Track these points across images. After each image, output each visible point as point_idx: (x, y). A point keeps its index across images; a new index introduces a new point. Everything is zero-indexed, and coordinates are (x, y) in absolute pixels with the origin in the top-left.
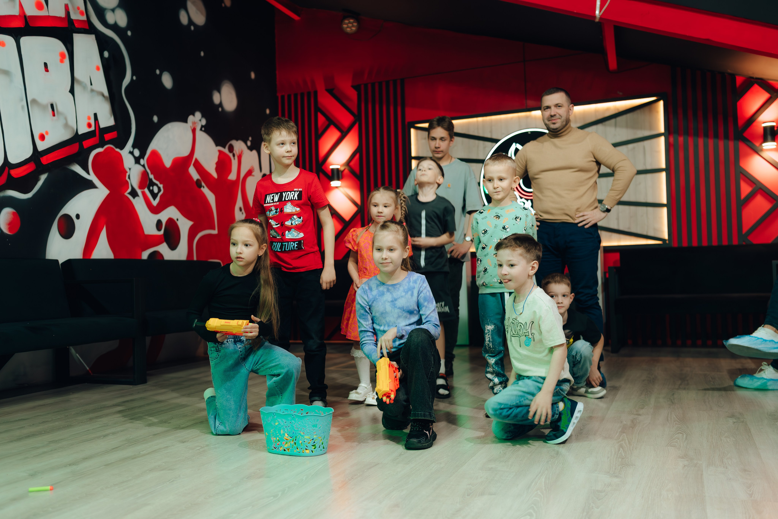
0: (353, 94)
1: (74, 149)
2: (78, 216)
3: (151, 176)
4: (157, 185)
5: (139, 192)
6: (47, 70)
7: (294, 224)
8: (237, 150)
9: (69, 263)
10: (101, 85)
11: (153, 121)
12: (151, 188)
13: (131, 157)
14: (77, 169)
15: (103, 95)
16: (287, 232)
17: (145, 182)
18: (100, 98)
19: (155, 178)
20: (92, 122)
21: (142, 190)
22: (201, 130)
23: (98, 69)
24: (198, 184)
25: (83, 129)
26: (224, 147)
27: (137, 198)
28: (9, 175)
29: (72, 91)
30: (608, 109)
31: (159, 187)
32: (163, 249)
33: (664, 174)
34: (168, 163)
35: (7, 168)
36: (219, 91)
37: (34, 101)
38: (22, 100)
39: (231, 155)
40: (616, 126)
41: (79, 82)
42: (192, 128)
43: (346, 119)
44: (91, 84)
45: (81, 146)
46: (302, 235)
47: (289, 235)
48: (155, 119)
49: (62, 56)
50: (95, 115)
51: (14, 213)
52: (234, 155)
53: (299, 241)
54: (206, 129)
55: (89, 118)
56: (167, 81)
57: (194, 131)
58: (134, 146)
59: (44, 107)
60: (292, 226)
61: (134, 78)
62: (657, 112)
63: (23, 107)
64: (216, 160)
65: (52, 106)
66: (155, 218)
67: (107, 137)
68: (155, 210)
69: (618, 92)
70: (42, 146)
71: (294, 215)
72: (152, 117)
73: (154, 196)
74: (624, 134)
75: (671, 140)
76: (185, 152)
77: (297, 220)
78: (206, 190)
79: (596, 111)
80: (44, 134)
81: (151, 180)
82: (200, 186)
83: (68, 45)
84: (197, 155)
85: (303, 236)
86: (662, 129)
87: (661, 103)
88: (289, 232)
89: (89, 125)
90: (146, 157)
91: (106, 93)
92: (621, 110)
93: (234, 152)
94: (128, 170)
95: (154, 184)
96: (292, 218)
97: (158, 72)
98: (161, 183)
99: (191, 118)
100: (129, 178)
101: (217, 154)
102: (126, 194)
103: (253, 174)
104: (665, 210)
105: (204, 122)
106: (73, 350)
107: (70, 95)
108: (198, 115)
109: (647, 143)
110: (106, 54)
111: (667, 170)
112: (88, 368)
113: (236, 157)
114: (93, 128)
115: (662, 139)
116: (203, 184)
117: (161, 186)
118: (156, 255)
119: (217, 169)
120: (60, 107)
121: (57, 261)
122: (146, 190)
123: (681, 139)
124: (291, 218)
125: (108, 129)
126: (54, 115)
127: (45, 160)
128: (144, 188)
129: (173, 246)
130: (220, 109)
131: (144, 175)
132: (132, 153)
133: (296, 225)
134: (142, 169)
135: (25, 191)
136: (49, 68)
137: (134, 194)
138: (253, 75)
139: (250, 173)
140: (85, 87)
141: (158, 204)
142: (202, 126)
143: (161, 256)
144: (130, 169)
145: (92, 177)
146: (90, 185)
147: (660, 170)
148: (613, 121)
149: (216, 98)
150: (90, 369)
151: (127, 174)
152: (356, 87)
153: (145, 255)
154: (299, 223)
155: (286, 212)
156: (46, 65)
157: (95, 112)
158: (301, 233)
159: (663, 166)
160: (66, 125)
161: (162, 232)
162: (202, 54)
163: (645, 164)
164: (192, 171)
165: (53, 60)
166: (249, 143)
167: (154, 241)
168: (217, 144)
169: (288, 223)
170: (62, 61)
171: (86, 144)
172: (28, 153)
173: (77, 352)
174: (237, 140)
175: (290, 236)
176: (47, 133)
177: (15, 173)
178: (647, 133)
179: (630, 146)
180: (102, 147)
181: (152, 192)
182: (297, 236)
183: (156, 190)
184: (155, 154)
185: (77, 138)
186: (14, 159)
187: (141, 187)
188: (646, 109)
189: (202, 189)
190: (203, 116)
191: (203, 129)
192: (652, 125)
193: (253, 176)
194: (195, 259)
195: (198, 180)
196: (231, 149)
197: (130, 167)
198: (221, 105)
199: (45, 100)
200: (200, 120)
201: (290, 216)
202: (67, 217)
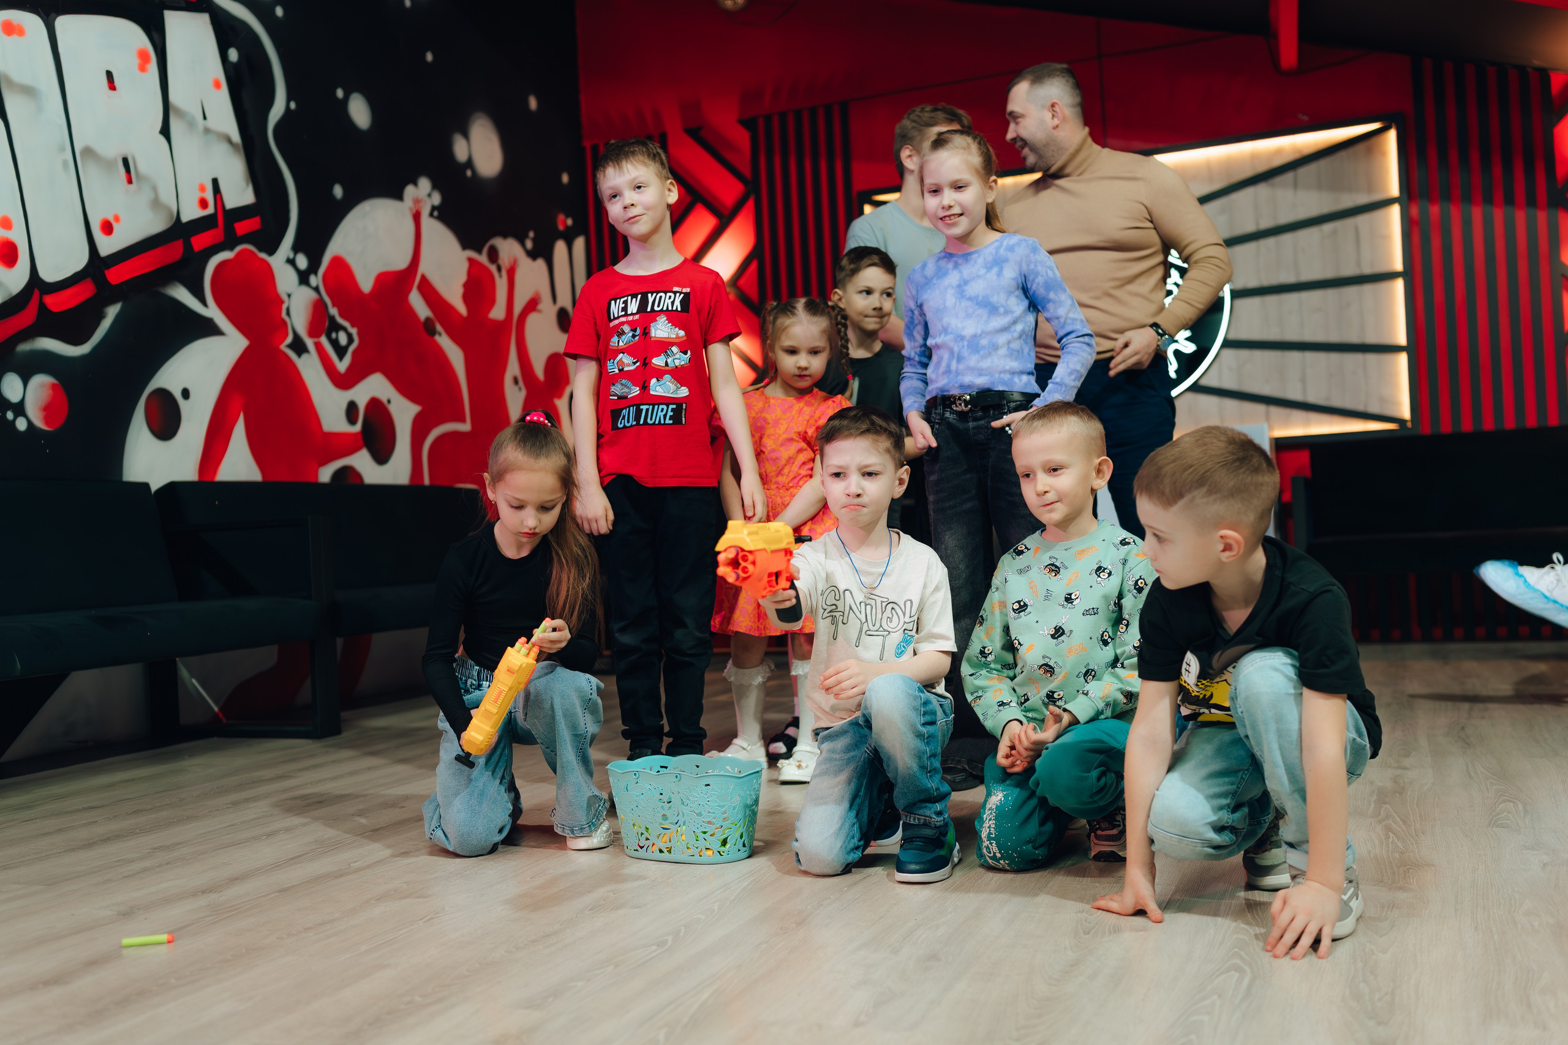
0: (741, 138)
1: (174, 252)
2: (186, 394)
3: (333, 311)
4: (345, 329)
5: (310, 343)
6: (112, 86)
7: (671, 365)
8: (505, 259)
9: (172, 488)
10: (224, 118)
11: (333, 197)
12: (334, 335)
13: (290, 269)
14: (182, 294)
15: (229, 141)
16: (654, 381)
17: (321, 323)
18: (224, 147)
19: (342, 315)
20: (209, 196)
21: (316, 340)
22: (431, 215)
23: (217, 85)
24: (429, 328)
25: (191, 212)
28: (42, 306)
29: (165, 131)
30: (1279, 152)
31: (349, 334)
32: (362, 462)
33: (1399, 285)
34: (366, 284)
35: (37, 292)
36: (466, 135)
37: (88, 151)
38: (63, 149)
39: (493, 268)
40: (1295, 185)
41: (181, 114)
42: (414, 211)
43: (728, 189)
44: (205, 118)
45: (188, 246)
46: (684, 391)
47: (658, 388)
48: (338, 191)
49: (143, 56)
50: (215, 182)
51: (54, 386)
52: (499, 269)
53: (678, 403)
54: (442, 214)
55: (202, 189)
56: (360, 112)
57: (417, 217)
58: (296, 248)
59: (106, 164)
60: (666, 368)
61: (293, 105)
62: (1384, 154)
63: (65, 164)
64: (463, 278)
65: (125, 161)
66: (343, 397)
67: (241, 227)
68: (343, 381)
69: (1300, 116)
70: (107, 246)
71: (673, 344)
72: (331, 188)
73: (341, 352)
74: (1312, 203)
75: (1414, 211)
76: (401, 262)
77: (677, 356)
79: (1254, 157)
80: (111, 219)
81: (332, 319)
82: (433, 332)
83: (156, 36)
85: (687, 393)
86: (1394, 189)
87: (1392, 136)
88: (658, 381)
89: (203, 204)
90: (322, 270)
91: (236, 137)
92: (1307, 151)
93: (500, 262)
94: (285, 297)
95: (340, 328)
96: (668, 352)
97: (340, 93)
98: (353, 326)
99: (410, 191)
100: (288, 314)
101: (465, 266)
102: (283, 347)
103: (539, 307)
104: (1403, 359)
105: (436, 199)
106: (184, 673)
107: (162, 140)
108: (425, 184)
109: (1362, 220)
110: (233, 55)
111: (1408, 274)
112: (216, 709)
113: (504, 274)
114: (211, 210)
115: (1395, 211)
116: (439, 328)
117: (354, 331)
118: (348, 475)
119: (466, 297)
120: (142, 165)
121: (146, 486)
122: (324, 340)
123: (1435, 210)
124: (665, 352)
125: (242, 212)
126: (130, 181)
127: (115, 276)
128: (319, 336)
129: (382, 456)
130: (469, 173)
131: (319, 308)
132: (291, 262)
133: (676, 367)
134: (313, 295)
135: (76, 342)
136: (117, 83)
137: (299, 347)
138: (533, 103)
139: (532, 305)
140: (191, 124)
141: (350, 369)
142: (434, 208)
144: (289, 296)
145: (212, 312)
146: (209, 329)
147: (1392, 276)
148: (1289, 176)
149: (460, 150)
150: (221, 709)
151: (284, 307)
152: (748, 123)
153: (325, 474)
154: (682, 363)
155: (655, 337)
156: (109, 74)
157: (214, 176)
158: (683, 387)
159: (1398, 265)
160: (156, 203)
161: (358, 427)
162: (429, 57)
163: (1358, 263)
164: (416, 301)
165: (125, 66)
166: (529, 244)
167: (343, 445)
168: (465, 245)
169: (658, 362)
170: (142, 68)
171: (199, 242)
172: (78, 260)
173: (192, 675)
175: (660, 390)
176: (117, 219)
177: (52, 301)
178: (1361, 199)
179: (1327, 227)
180: (231, 249)
181: (335, 343)
182: (675, 392)
183: (343, 339)
184: (339, 263)
185: (179, 230)
186: (50, 274)
187: (313, 332)
188: (1361, 148)
189: (437, 338)
190: (435, 186)
191: (436, 213)
192: (1372, 181)
194: (427, 481)
196: (493, 255)
197: (289, 292)
198: (469, 164)
199: (112, 150)
200: (429, 195)
201: (662, 346)
202: (164, 395)
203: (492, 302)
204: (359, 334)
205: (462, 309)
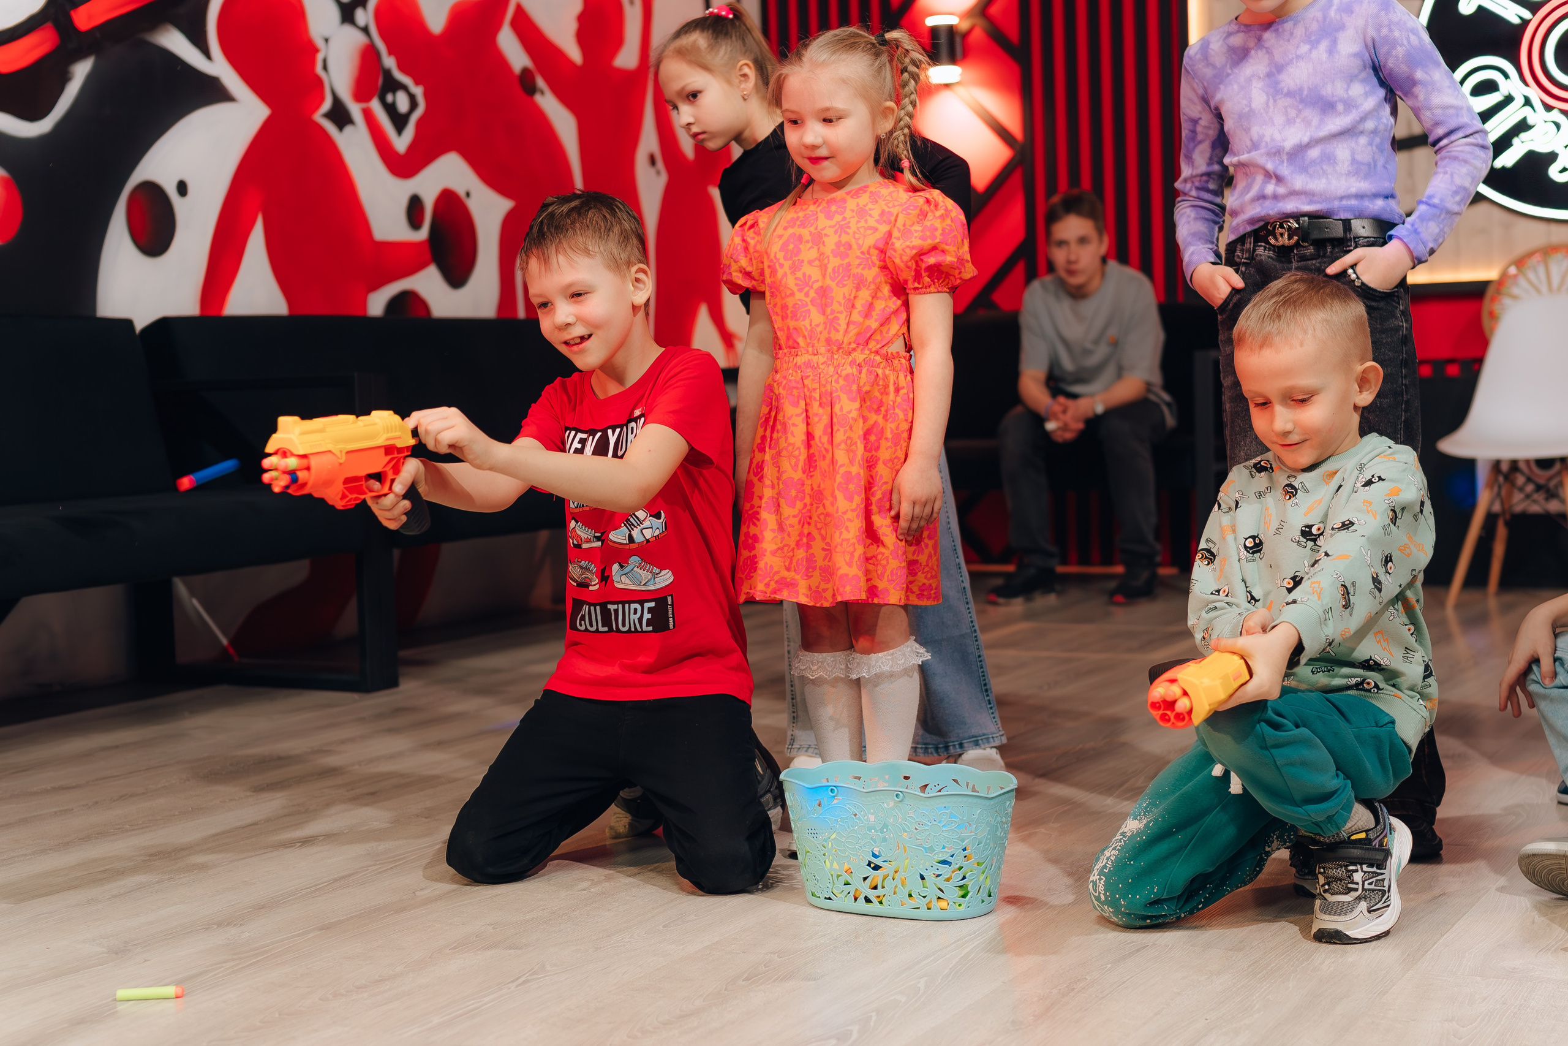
2: (182, 188)
3: (389, 62)
4: (404, 88)
5: (355, 110)
9: (164, 326)
12: (389, 98)
13: (328, 2)
14: (175, 42)
17: (371, 80)
19: (402, 68)
21: (364, 105)
24: (526, 83)
27: (348, 129)
32: (429, 285)
34: (436, 20)
51: (4, 181)
64: (576, 6)
66: (402, 190)
68: (402, 166)
73: (400, 121)
78: (549, 103)
81: (388, 73)
82: (532, 89)
90: (373, 2)
94: (319, 43)
95: (394, 86)
98: (417, 83)
100: (325, 68)
102: (319, 117)
116: (540, 82)
117: (418, 91)
118: (408, 304)
119: (582, 37)
121: (128, 324)
122: (375, 105)
127: (84, 18)
128: (368, 99)
129: (457, 275)
131: (369, 57)
134: (360, 39)
135: (32, 113)
137: (339, 115)
141: (412, 147)
143: (422, 305)
144: (327, 40)
145: (218, 66)
146: (213, 92)
151: (320, 57)
153: (377, 304)
161: (423, 234)
164: (508, 43)
167: (402, 260)
173: (194, 595)
183: (402, 103)
187: (361, 93)
189: (538, 98)
195: (526, 71)
197: (327, 34)
202: (152, 192)
203: (618, 41)
204: (426, 95)
205: (575, 53)
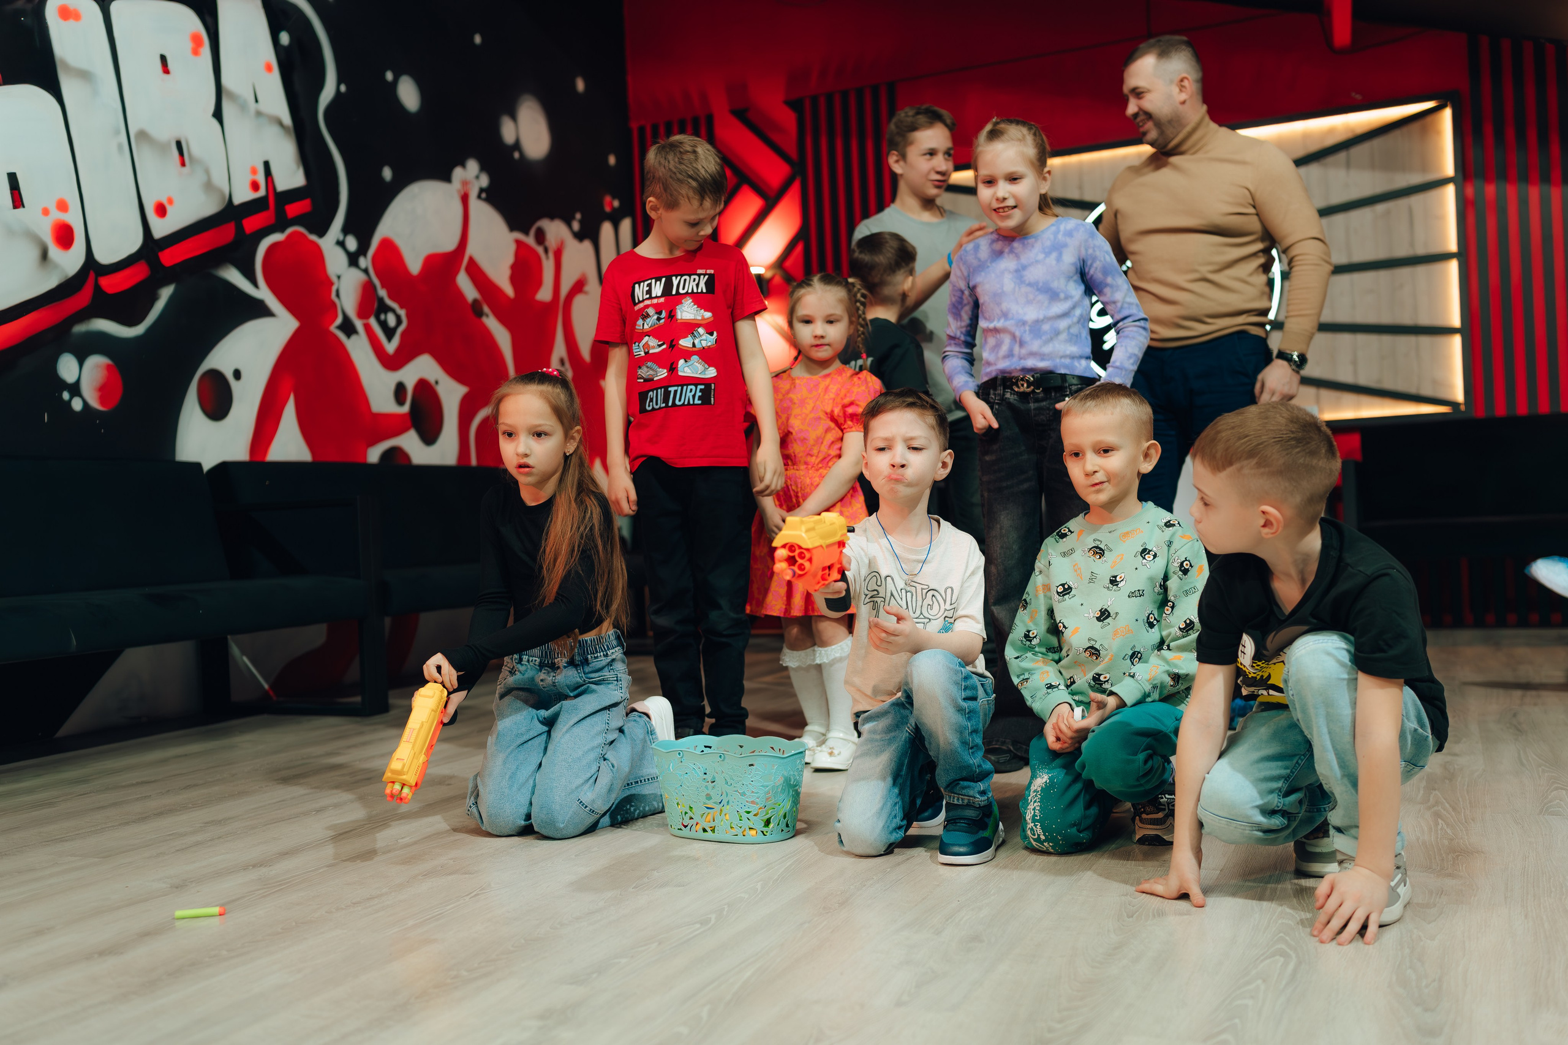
0: (787, 119)
1: (226, 234)
2: (237, 374)
3: (382, 293)
5: (359, 324)
6: (166, 70)
7: (698, 346)
8: (552, 240)
9: (224, 468)
10: (276, 102)
11: (382, 179)
13: (339, 251)
14: (234, 276)
15: (281, 124)
16: (681, 362)
17: (370, 304)
18: (275, 130)
19: (391, 297)
20: (261, 178)
21: (365, 321)
22: (479, 197)
23: (269, 68)
24: (476, 309)
25: (243, 195)
26: (526, 232)
27: (354, 337)
28: (98, 288)
29: (218, 114)
30: (1331, 131)
32: (410, 443)
33: (1453, 266)
34: (414, 266)
35: (92, 275)
36: (514, 117)
37: (143, 135)
38: (118, 132)
39: (540, 250)
40: (1348, 165)
41: (233, 97)
42: (463, 193)
43: (774, 170)
44: (257, 101)
45: (240, 228)
46: (712, 372)
47: (686, 369)
48: (387, 173)
49: (196, 40)
50: (267, 165)
51: (108, 367)
52: (546, 251)
53: (707, 382)
54: (490, 196)
55: (254, 171)
56: (409, 95)
57: (465, 199)
58: (346, 230)
59: (161, 147)
60: (694, 349)
61: (343, 88)
62: (1439, 133)
63: (120, 147)
64: (510, 259)
65: (179, 144)
66: (391, 378)
67: (293, 209)
68: (391, 363)
69: (1353, 94)
70: (161, 228)
71: (699, 326)
72: (380, 171)
73: (390, 333)
74: (1364, 184)
75: (1470, 191)
76: (449, 244)
77: (704, 337)
78: (492, 323)
79: (1306, 136)
80: (165, 202)
81: (381, 300)
82: (480, 314)
83: (209, 19)
84: (473, 249)
85: (715, 374)
86: (1449, 168)
87: (1447, 114)
88: (686, 361)
89: (255, 186)
90: (371, 252)
91: (287, 120)
92: (1360, 130)
93: (547, 243)
94: (334, 279)
95: (387, 309)
96: (695, 333)
97: (389, 76)
98: (402, 307)
99: (458, 173)
100: (338, 295)
101: (512, 248)
102: (333, 328)
103: (586, 288)
104: (1457, 341)
105: (484, 181)
106: (235, 650)
107: (215, 123)
108: (473, 166)
109: (1415, 200)
110: (285, 38)
111: (1463, 255)
112: (266, 686)
113: (551, 255)
114: (262, 192)
115: (1450, 190)
116: (486, 309)
117: (402, 313)
118: (395, 455)
119: (514, 279)
120: (194, 148)
121: (198, 466)
122: (373, 321)
123: (1490, 189)
124: (693, 333)
125: (292, 195)
126: (183, 164)
127: (168, 258)
128: (368, 317)
129: (430, 436)
130: (516, 155)
131: (368, 289)
132: (341, 244)
133: (704, 348)
134: (362, 277)
135: (130, 321)
136: (170, 66)
137: (348, 328)
138: (580, 85)
139: (579, 287)
140: (243, 107)
141: (398, 350)
143: (405, 456)
145: (263, 293)
146: (260, 310)
147: (1446, 257)
148: (1342, 156)
149: (508, 132)
150: (271, 687)
151: (334, 288)
152: (795, 105)
153: (374, 455)
154: (709, 344)
155: (681, 319)
156: (163, 58)
157: (266, 159)
158: (711, 368)
159: (1453, 247)
160: (209, 186)
161: (406, 409)
162: (478, 39)
163: (1412, 244)
164: (464, 282)
165: (179, 49)
166: (576, 226)
167: (391, 426)
168: (513, 226)
169: (685, 343)
170: (196, 52)
171: (251, 224)
172: (132, 242)
173: (244, 653)
174: (552, 217)
175: (689, 371)
176: (170, 201)
177: (108, 284)
178: (1416, 179)
179: (1380, 208)
180: (282, 230)
181: (384, 325)
182: (703, 373)
183: (391, 320)
184: (388, 245)
185: (231, 213)
186: (106, 255)
187: (363, 313)
188: (1415, 126)
189: (485, 320)
190: (483, 168)
191: (484, 195)
192: (1427, 161)
193: (586, 293)
194: (474, 462)
195: (475, 301)
196: (540, 237)
197: (339, 273)
198: (517, 146)
199: (166, 133)
201: (690, 328)
202: (216, 379)
203: (538, 284)
204: (408, 315)
205: (509, 291)
